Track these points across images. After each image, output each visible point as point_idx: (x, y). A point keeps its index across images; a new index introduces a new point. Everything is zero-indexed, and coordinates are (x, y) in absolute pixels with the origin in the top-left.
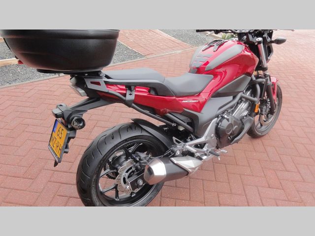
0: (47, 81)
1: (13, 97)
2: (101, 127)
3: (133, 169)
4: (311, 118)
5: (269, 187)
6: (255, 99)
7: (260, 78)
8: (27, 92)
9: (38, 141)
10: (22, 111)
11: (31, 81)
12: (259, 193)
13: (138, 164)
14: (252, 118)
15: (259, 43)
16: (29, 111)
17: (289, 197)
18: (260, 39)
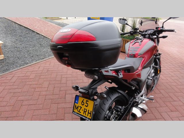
0: (21, 70)
1: (3, 84)
2: (69, 94)
3: (117, 116)
4: (172, 72)
5: (172, 111)
6: (157, 67)
7: (158, 56)
8: (11, 79)
9: (34, 110)
10: (14, 92)
11: (10, 71)
12: (169, 115)
13: (119, 113)
14: (157, 77)
15: (155, 38)
16: (19, 91)
17: (183, 115)
18: (156, 37)
